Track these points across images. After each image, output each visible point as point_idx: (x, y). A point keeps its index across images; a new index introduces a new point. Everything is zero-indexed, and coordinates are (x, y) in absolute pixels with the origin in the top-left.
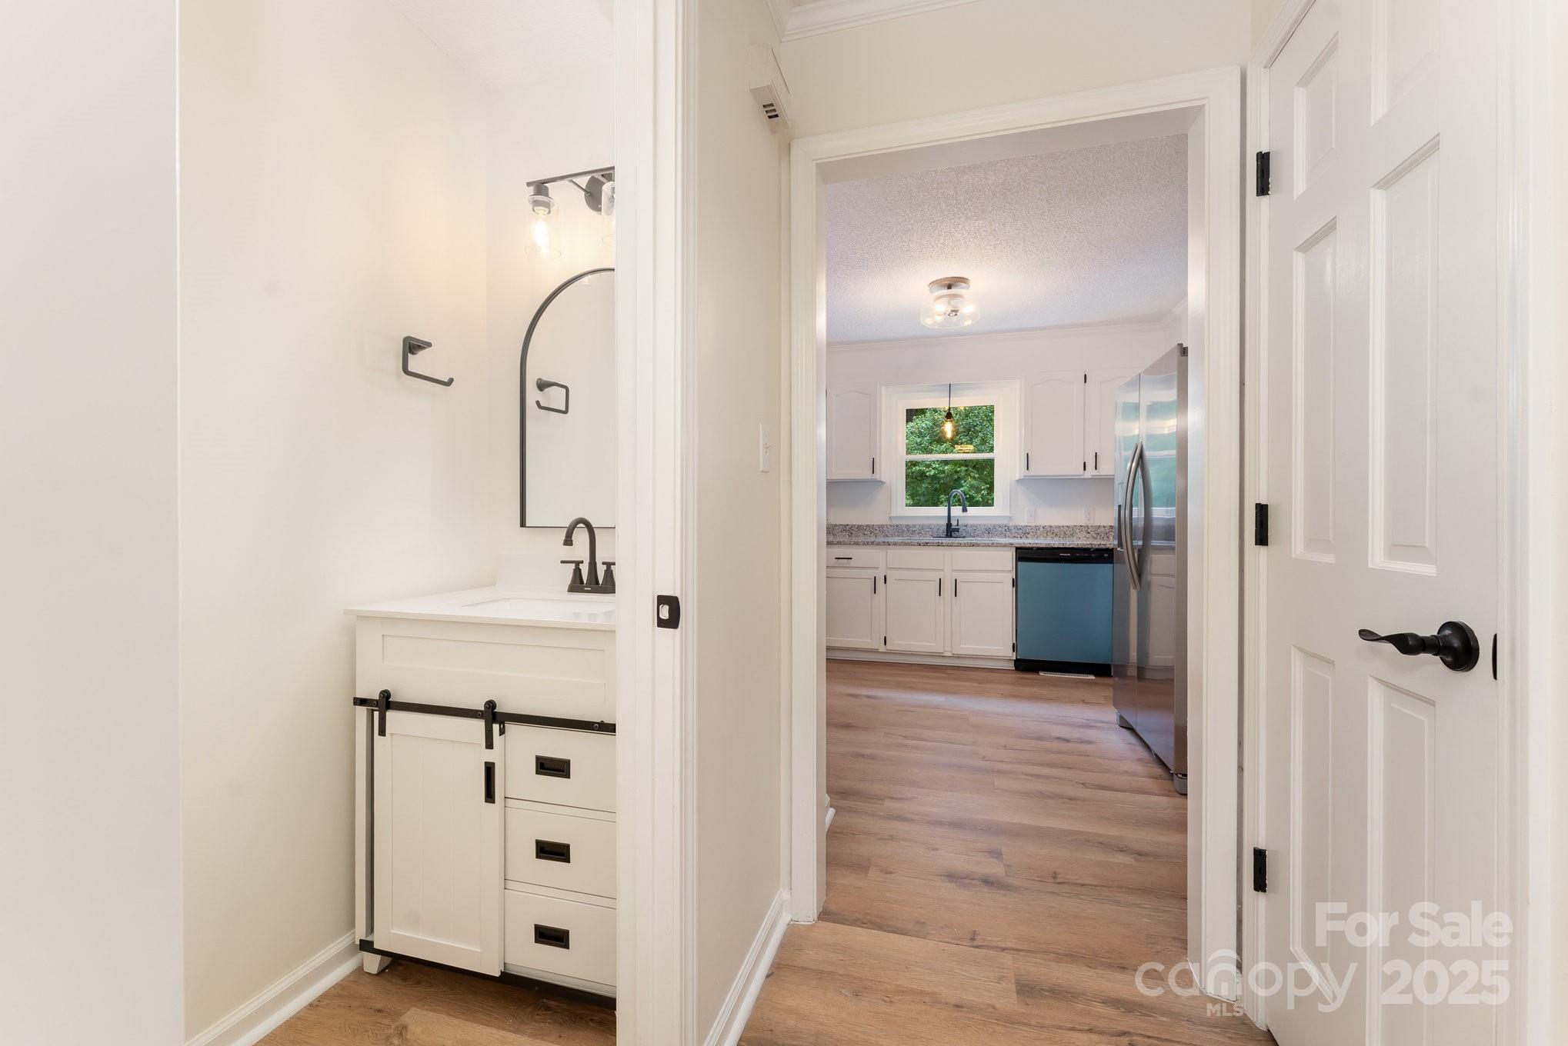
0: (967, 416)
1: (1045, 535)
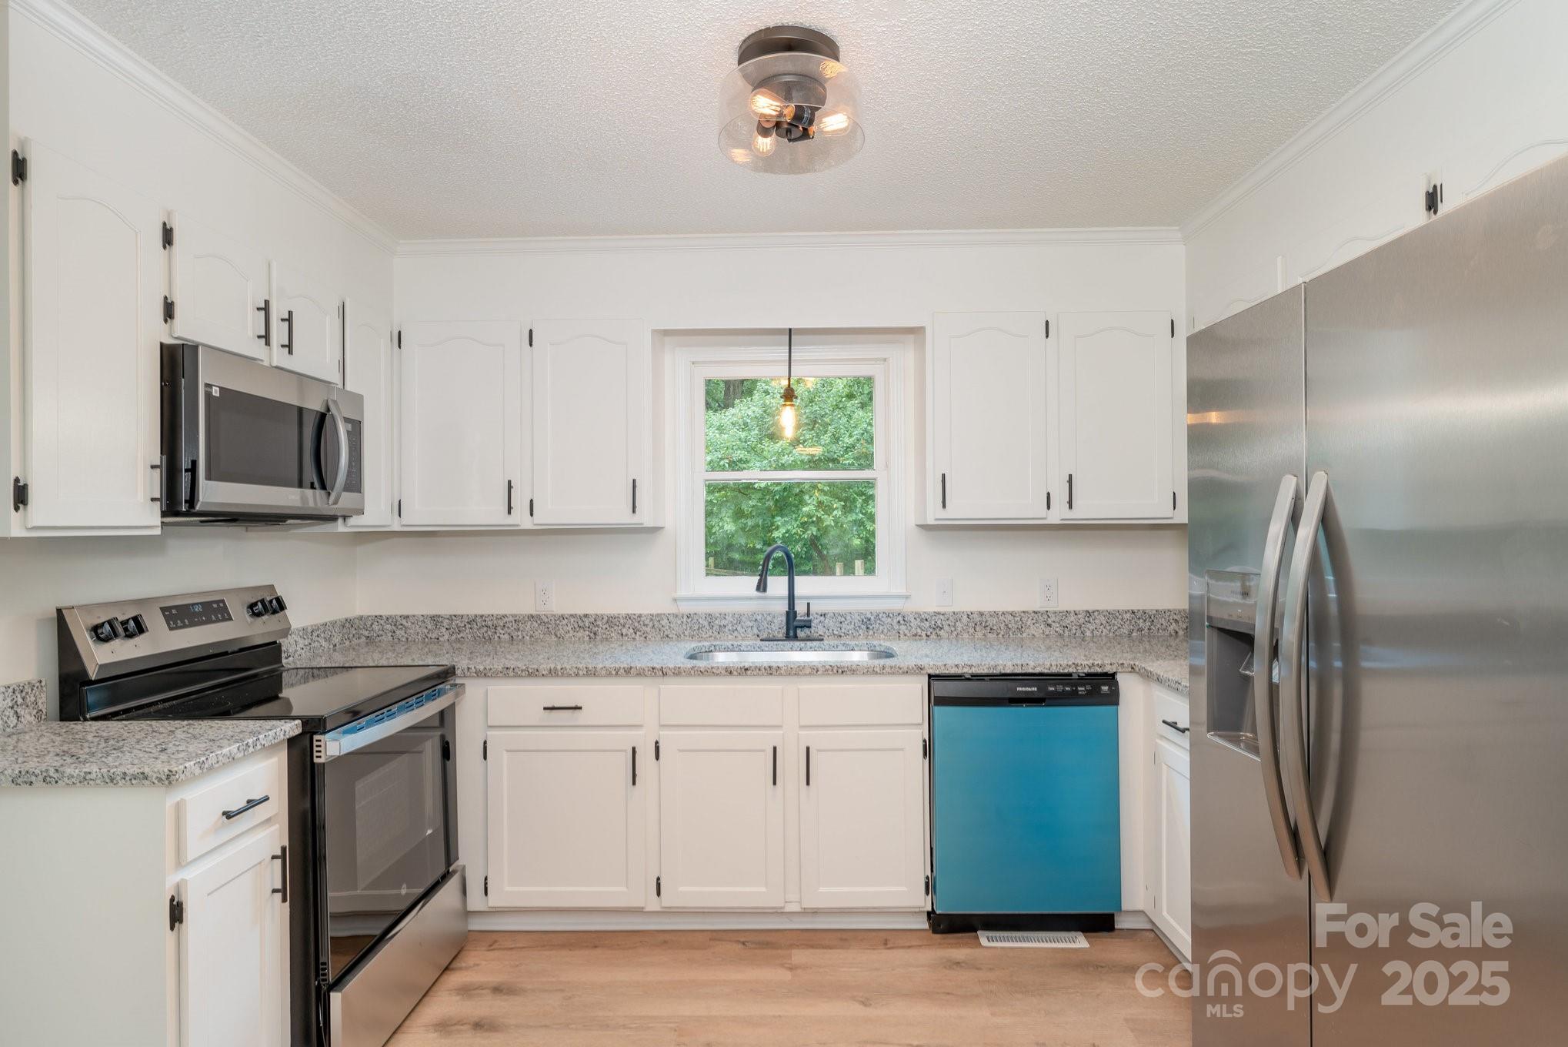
0: (811, 401)
1: (972, 631)
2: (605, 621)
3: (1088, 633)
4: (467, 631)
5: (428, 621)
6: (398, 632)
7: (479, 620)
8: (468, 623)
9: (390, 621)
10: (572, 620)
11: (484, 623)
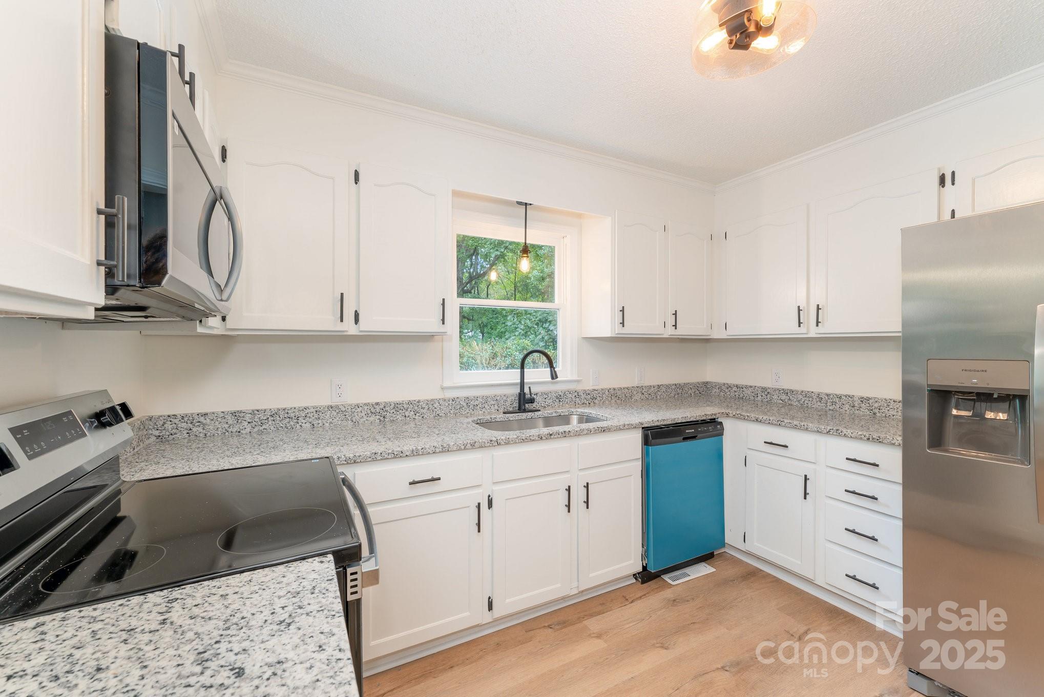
1: (610, 399)
2: (392, 406)
3: (658, 397)
4: (270, 423)
5: (229, 417)
6: (194, 429)
7: (281, 413)
8: (272, 416)
9: (186, 419)
10: (366, 408)
11: (286, 415)
